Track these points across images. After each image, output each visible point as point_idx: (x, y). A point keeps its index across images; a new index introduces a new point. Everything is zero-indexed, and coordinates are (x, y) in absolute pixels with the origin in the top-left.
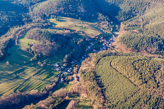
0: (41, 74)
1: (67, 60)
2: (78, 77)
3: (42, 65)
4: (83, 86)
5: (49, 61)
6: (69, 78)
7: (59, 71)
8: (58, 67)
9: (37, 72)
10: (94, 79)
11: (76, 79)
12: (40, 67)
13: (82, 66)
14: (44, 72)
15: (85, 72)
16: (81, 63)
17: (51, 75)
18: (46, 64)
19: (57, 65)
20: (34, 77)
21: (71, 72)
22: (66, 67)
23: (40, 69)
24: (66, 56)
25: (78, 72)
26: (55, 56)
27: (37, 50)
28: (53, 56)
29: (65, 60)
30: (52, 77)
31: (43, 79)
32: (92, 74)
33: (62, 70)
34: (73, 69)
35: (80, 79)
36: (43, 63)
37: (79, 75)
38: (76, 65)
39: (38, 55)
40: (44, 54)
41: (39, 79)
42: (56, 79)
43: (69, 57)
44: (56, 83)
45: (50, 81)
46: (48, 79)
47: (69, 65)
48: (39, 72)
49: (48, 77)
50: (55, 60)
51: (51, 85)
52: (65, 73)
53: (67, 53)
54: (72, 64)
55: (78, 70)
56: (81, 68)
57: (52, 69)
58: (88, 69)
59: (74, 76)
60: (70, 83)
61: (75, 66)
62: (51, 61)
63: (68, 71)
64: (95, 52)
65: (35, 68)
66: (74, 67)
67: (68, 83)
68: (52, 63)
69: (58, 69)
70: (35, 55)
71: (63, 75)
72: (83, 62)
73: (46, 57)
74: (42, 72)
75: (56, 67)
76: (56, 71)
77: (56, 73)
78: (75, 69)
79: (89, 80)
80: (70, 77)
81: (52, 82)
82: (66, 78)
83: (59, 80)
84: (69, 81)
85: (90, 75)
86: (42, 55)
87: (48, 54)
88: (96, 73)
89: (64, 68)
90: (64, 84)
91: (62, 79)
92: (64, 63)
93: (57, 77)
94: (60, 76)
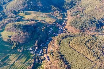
0: (21, 58)
1: (37, 44)
2: (48, 57)
3: (21, 51)
5: (25, 47)
6: (42, 58)
7: (34, 53)
9: (18, 57)
12: (20, 53)
13: (49, 47)
17: (29, 57)
18: (23, 50)
19: (31, 49)
20: (17, 61)
21: (42, 53)
23: (20, 55)
25: (47, 53)
26: (29, 43)
27: (15, 40)
28: (27, 42)
30: (30, 59)
31: (23, 62)
37: (48, 55)
38: (44, 47)
39: (16, 44)
40: (21, 42)
41: (21, 63)
43: (38, 42)
44: (33, 64)
45: (29, 63)
46: (27, 62)
48: (20, 57)
49: (27, 60)
50: (29, 45)
51: (30, 66)
54: (41, 47)
55: (47, 51)
56: (48, 49)
57: (29, 53)
59: (45, 56)
63: (40, 52)
65: (16, 55)
66: (44, 49)
67: (42, 62)
68: (27, 48)
69: (32, 52)
71: (37, 56)
73: (23, 44)
74: (22, 56)
75: (31, 51)
76: (31, 54)
77: (32, 56)
81: (31, 63)
82: (40, 59)
83: (35, 61)
84: (42, 60)
86: (19, 43)
87: (24, 42)
89: (37, 51)
90: (39, 63)
91: (37, 60)
92: (36, 47)
93: (33, 58)
94: (35, 57)
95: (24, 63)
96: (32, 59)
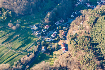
0: (13, 41)
1: (49, 20)
2: (66, 45)
3: (14, 28)
4: (74, 58)
5: (23, 22)
6: (53, 46)
7: (39, 35)
8: (36, 30)
9: (7, 37)
10: (89, 48)
11: (63, 47)
12: (12, 31)
13: (71, 28)
14: (17, 37)
15: (75, 38)
16: (69, 24)
17: (28, 42)
18: (20, 27)
19: (35, 28)
20: (4, 44)
21: (56, 37)
22: (48, 30)
23: (11, 34)
24: (49, 14)
25: (65, 38)
26: (33, 15)
27: (6, 6)
28: (30, 14)
29: (46, 20)
30: (30, 45)
31: (16, 48)
32: (87, 41)
33: (43, 35)
34: (58, 33)
35: (70, 47)
36: (15, 25)
37: (67, 42)
38: (62, 27)
39: (8, 14)
40: (16, 12)
41: (11, 48)
42: (35, 48)
43: (52, 15)
44: (35, 53)
45: (26, 51)
46: (24, 49)
47: (53, 27)
48: (10, 38)
49: (23, 46)
50: (32, 19)
51: (28, 56)
52: (47, 39)
53: (50, 10)
54: (56, 26)
55: (66, 34)
56: (70, 31)
57: (29, 33)
58: (81, 33)
59: (61, 43)
60: (54, 53)
61: (62, 29)
62: (27, 21)
63: (52, 36)
64: (89, 8)
65: (4, 33)
66: (60, 31)
67: (52, 54)
68: (28, 25)
69: (37, 34)
70: (5, 14)
71: (45, 42)
72: (73, 23)
73: (20, 16)
74: (15, 37)
75: (34, 30)
76: (34, 37)
77: (35, 39)
78: (62, 33)
79: (82, 49)
80: (55, 45)
81: (30, 52)
82: (49, 47)
83: (39, 49)
84: (53, 50)
85: (83, 42)
86: (13, 13)
87: (22, 12)
88: (91, 39)
89: (46, 32)
90: (47, 55)
91: (43, 47)
92: (45, 24)
93: (36, 45)
94: (40, 43)
95: (16, 50)
96: (34, 46)
